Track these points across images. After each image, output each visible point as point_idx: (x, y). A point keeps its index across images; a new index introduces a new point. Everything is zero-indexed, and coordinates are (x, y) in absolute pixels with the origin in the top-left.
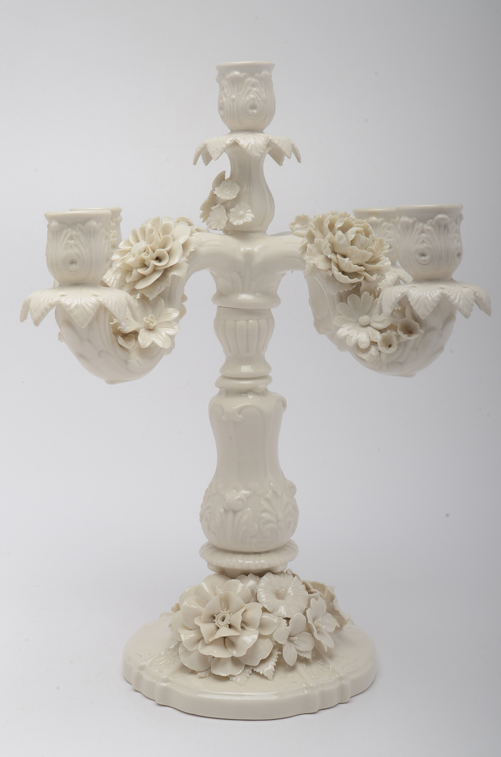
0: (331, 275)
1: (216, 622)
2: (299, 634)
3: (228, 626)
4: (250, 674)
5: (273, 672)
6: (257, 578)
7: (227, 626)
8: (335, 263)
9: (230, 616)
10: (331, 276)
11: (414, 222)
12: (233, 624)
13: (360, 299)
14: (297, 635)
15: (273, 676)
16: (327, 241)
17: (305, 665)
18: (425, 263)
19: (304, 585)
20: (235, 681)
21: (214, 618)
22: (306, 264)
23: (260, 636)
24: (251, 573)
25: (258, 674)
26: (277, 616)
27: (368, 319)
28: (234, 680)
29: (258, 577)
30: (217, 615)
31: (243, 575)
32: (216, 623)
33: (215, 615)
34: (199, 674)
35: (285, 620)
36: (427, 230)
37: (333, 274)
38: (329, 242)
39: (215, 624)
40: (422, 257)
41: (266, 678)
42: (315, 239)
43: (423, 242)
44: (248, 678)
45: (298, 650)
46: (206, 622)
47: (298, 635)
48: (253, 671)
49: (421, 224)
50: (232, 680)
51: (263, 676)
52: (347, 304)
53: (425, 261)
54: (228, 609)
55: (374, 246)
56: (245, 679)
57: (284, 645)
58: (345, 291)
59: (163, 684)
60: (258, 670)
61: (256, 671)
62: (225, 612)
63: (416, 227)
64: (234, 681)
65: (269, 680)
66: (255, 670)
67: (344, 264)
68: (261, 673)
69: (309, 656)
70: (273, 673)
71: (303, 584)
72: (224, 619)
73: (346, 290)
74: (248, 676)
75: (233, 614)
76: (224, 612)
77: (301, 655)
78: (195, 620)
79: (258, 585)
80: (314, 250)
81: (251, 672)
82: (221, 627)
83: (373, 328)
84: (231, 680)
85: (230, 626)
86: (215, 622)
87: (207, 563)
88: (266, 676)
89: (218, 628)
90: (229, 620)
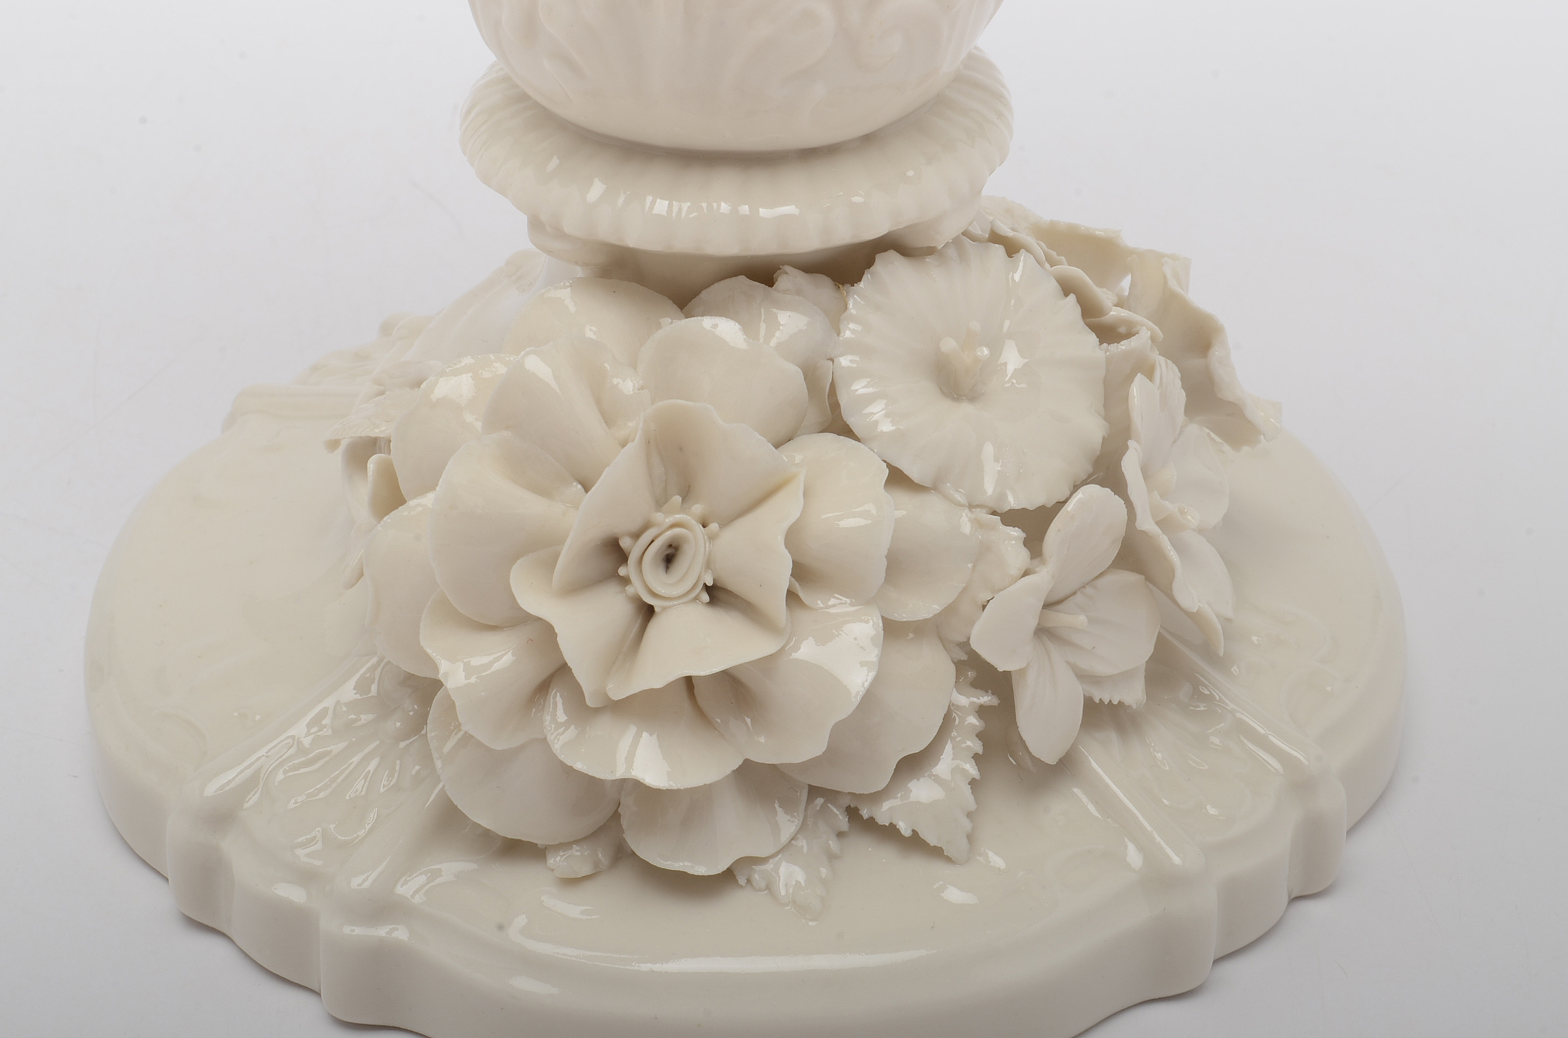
1: (634, 578)
2: (1089, 590)
3: (705, 597)
4: (840, 835)
5: (969, 815)
6: (824, 288)
7: (696, 598)
9: (712, 538)
12: (732, 583)
14: (1074, 593)
15: (970, 838)
17: (1113, 735)
19: (1072, 298)
20: (768, 888)
21: (622, 557)
23: (892, 630)
24: (788, 268)
25: (889, 833)
26: (962, 505)
28: (763, 885)
29: (825, 282)
30: (636, 536)
31: (742, 278)
32: (636, 588)
33: (625, 543)
34: (556, 861)
35: (1016, 533)
39: (630, 590)
41: (936, 853)
44: (832, 857)
45: (1084, 677)
46: (577, 587)
47: (1079, 594)
48: (852, 813)
50: (749, 881)
51: (915, 844)
54: (687, 493)
56: (824, 871)
57: (1022, 672)
59: (355, 928)
60: (884, 813)
61: (871, 820)
62: (679, 517)
64: (760, 890)
65: (949, 860)
66: (865, 813)
68: (905, 829)
69: (1133, 694)
70: (967, 824)
71: (1066, 295)
72: (670, 551)
74: (833, 844)
75: (725, 523)
76: (669, 520)
77: (1098, 695)
78: (512, 576)
79: (838, 335)
81: (843, 821)
82: (664, 609)
84: (742, 881)
85: (716, 594)
86: (626, 581)
87: (523, 219)
88: (932, 841)
89: (648, 612)
90: (708, 565)
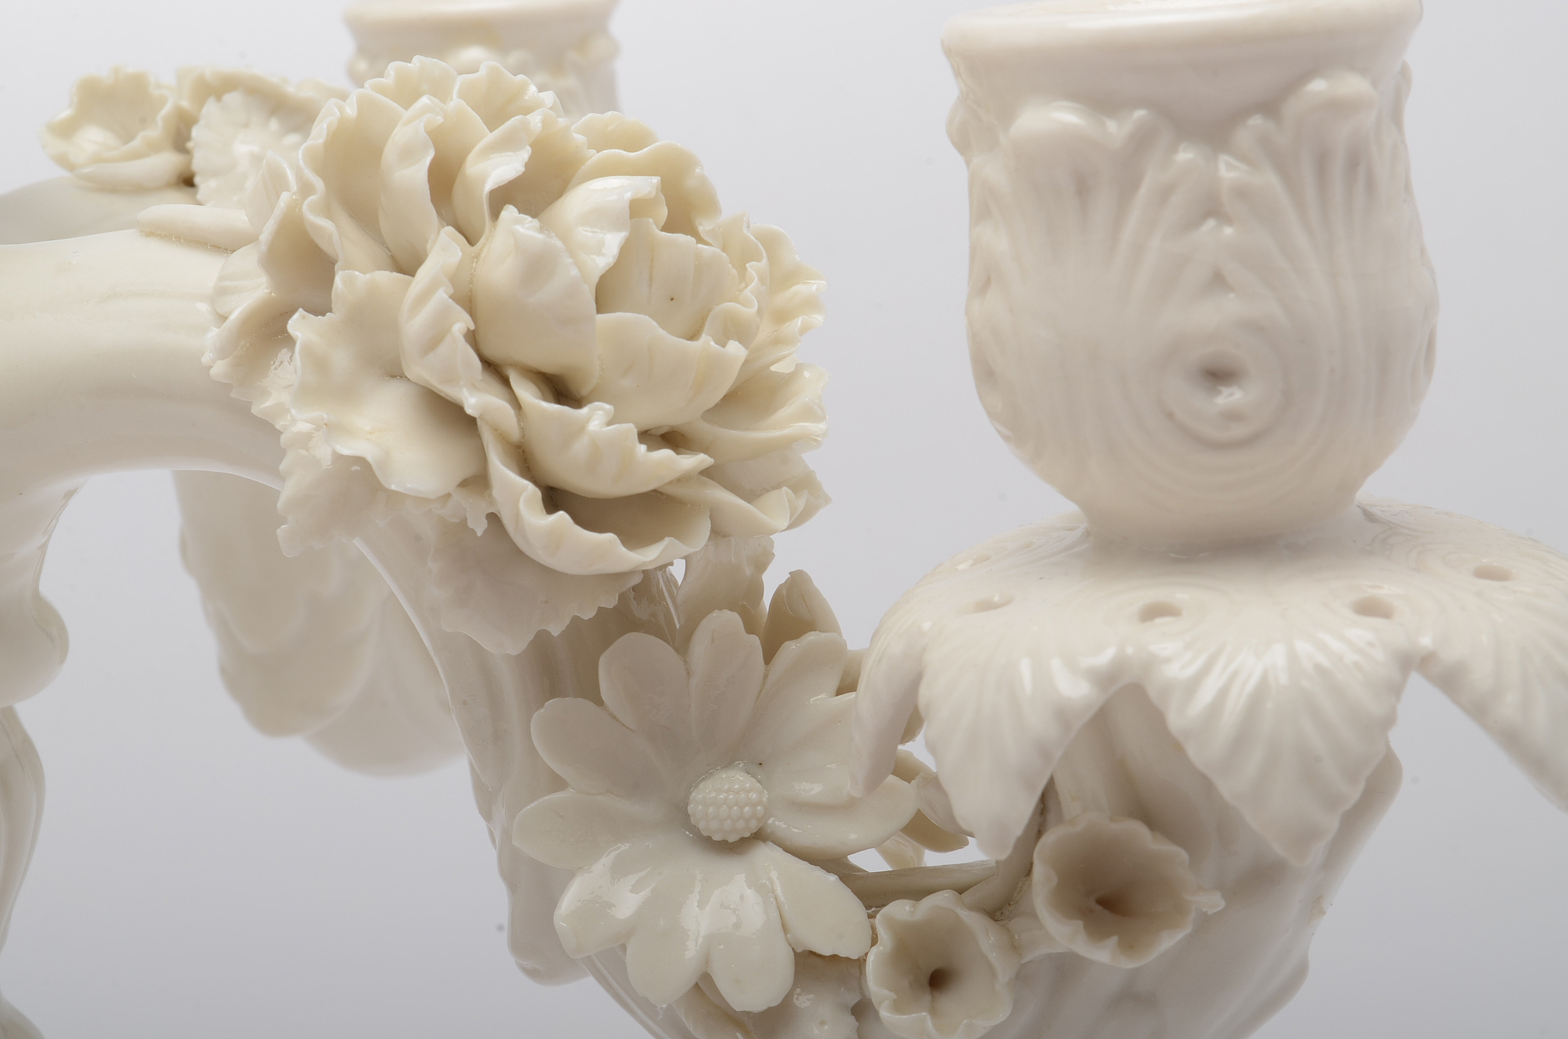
0: (479, 526)
8: (502, 437)
10: (479, 533)
11: (1141, 141)
13: (686, 662)
16: (442, 295)
18: (1239, 431)
22: (282, 453)
27: (754, 796)
36: (1242, 193)
37: (494, 519)
38: (451, 297)
40: (1219, 393)
42: (338, 280)
43: (1218, 281)
49: (1185, 155)
52: (599, 702)
53: (1232, 416)
55: (748, 292)
58: (576, 620)
63: (1151, 179)
67: (580, 447)
73: (588, 614)
80: (341, 359)
83: (787, 850)
